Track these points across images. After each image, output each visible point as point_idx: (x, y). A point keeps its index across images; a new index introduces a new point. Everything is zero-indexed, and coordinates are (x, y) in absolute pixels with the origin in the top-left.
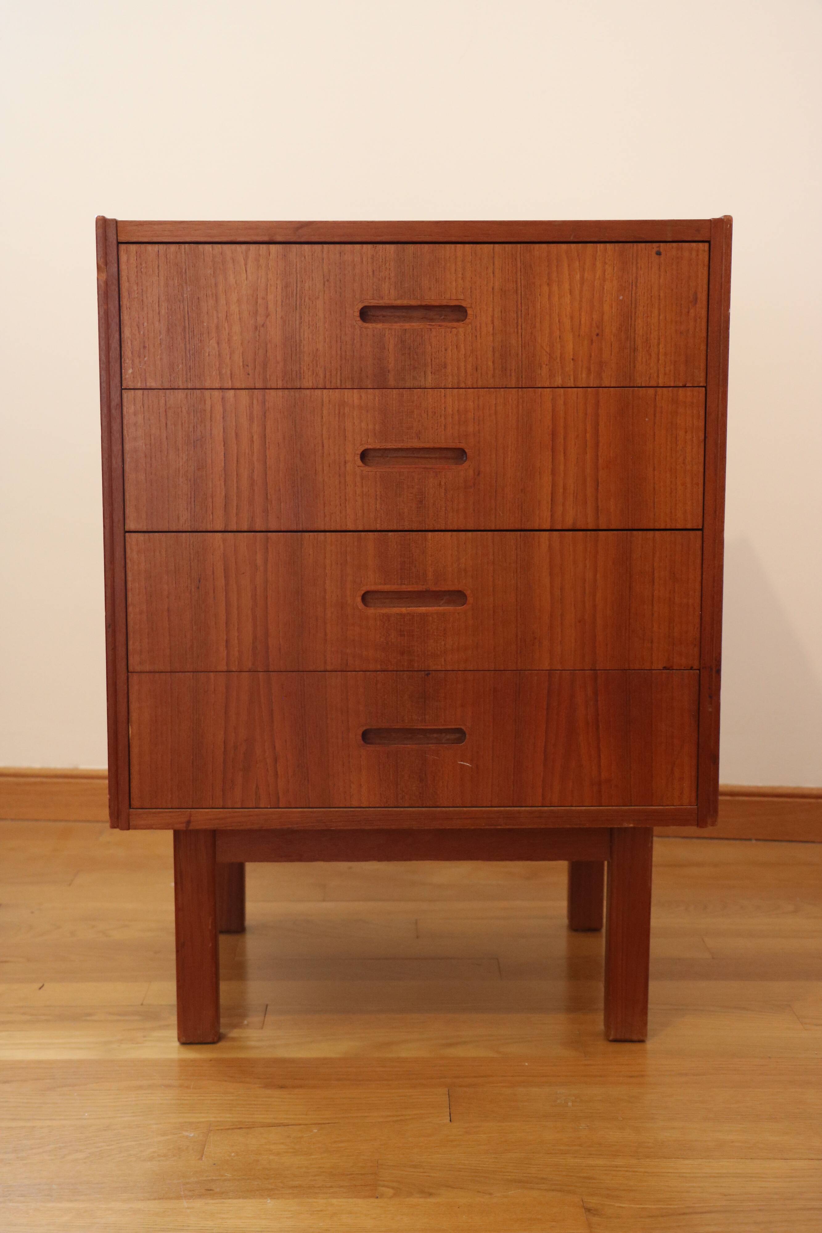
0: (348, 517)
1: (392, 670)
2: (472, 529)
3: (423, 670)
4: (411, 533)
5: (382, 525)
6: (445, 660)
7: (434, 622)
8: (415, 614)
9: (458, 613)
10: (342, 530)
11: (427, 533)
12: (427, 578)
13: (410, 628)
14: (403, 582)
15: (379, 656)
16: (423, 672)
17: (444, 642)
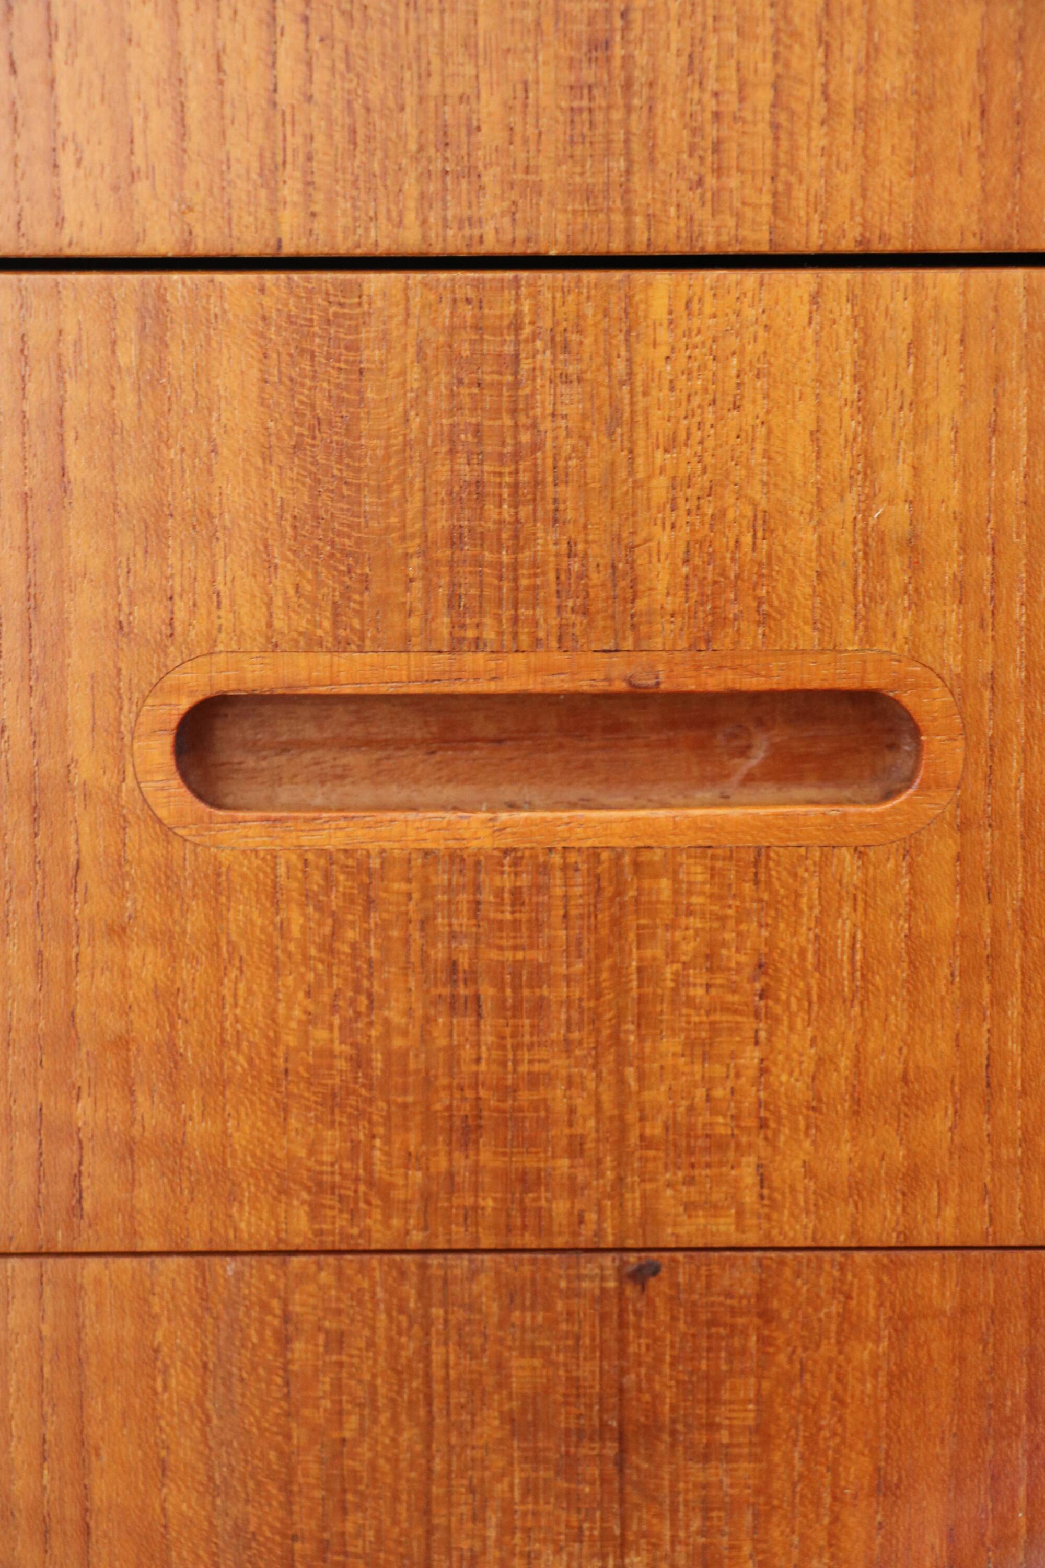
0: (66, 160)
1: (396, 1246)
2: (972, 245)
3: (610, 1240)
4: (524, 275)
5: (313, 215)
6: (763, 1181)
7: (690, 913)
8: (556, 859)
9: (860, 852)
10: (28, 251)
11: (640, 276)
12: (641, 604)
13: (520, 955)
14: (470, 634)
15: (303, 1153)
16: (608, 1260)
17: (757, 1054)
